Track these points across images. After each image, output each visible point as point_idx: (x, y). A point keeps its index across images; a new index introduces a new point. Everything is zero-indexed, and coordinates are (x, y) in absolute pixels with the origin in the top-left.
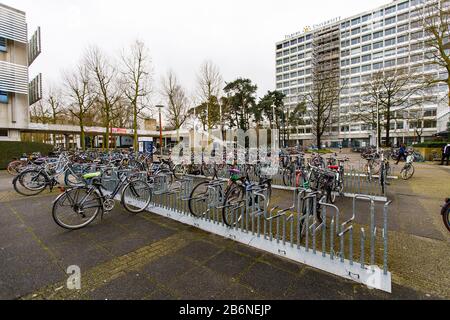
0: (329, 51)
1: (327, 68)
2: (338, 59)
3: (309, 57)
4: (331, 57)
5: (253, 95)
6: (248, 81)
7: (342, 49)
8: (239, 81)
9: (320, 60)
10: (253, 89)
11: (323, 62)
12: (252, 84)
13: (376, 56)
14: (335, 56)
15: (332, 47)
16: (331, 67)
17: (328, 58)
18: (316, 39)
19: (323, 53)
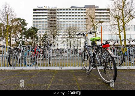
0: (53, 17)
1: (52, 23)
2: (56, 20)
3: (46, 17)
5: (25, 27)
6: (24, 20)
7: (57, 18)
8: (19, 19)
9: (50, 19)
10: (25, 24)
12: (26, 22)
14: (55, 19)
15: (55, 16)
16: (54, 23)
17: (53, 19)
18: (49, 12)
19: (51, 17)
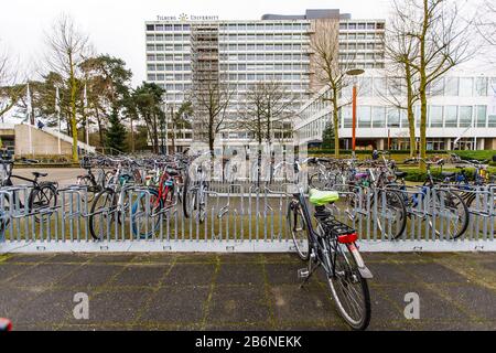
0: (208, 50)
1: (206, 68)
2: (217, 61)
3: (188, 50)
4: (210, 58)
5: (126, 83)
6: (119, 62)
7: (221, 52)
8: (106, 59)
9: (200, 58)
10: (126, 75)
11: (203, 61)
12: (126, 68)
13: (250, 67)
14: (214, 57)
15: (212, 47)
16: (210, 68)
17: (207, 58)
18: (195, 32)
19: (202, 50)
